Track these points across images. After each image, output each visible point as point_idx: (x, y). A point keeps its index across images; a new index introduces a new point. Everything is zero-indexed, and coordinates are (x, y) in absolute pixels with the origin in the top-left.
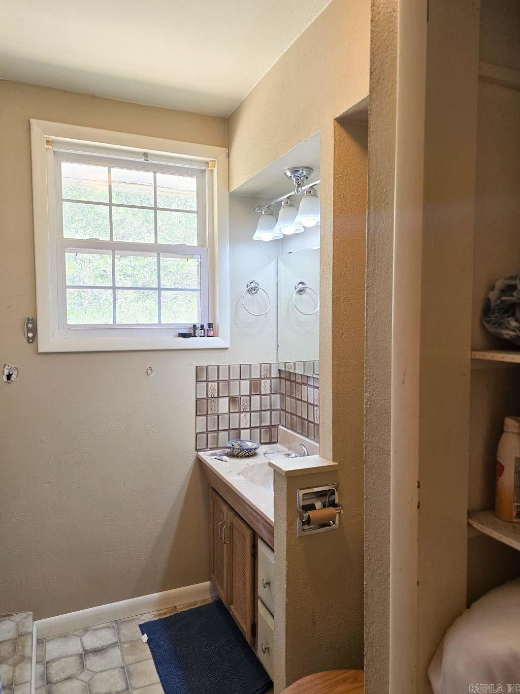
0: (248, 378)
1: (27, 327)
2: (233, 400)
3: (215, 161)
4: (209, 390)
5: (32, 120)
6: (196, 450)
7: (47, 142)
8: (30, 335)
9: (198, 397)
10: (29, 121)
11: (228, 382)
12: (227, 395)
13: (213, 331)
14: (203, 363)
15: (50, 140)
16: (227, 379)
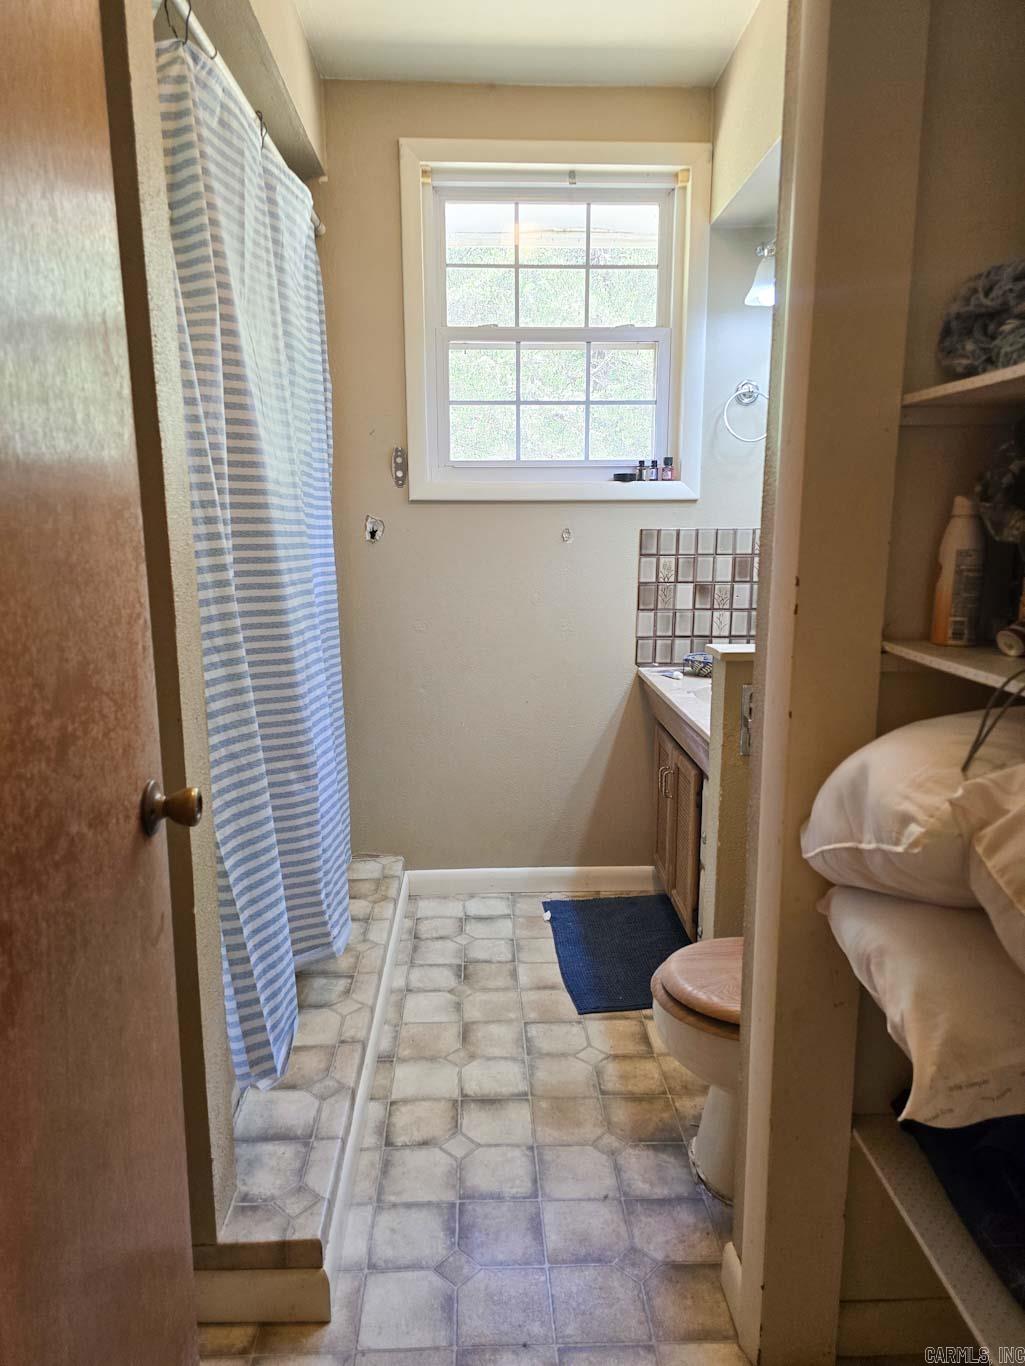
0: (730, 552)
1: (395, 462)
2: (701, 589)
3: (688, 170)
4: (661, 569)
5: (403, 141)
6: (636, 663)
7: (425, 173)
8: (400, 474)
9: (642, 580)
10: (398, 142)
11: (694, 559)
12: (691, 579)
13: (671, 470)
14: (652, 525)
15: (428, 169)
16: (693, 552)
